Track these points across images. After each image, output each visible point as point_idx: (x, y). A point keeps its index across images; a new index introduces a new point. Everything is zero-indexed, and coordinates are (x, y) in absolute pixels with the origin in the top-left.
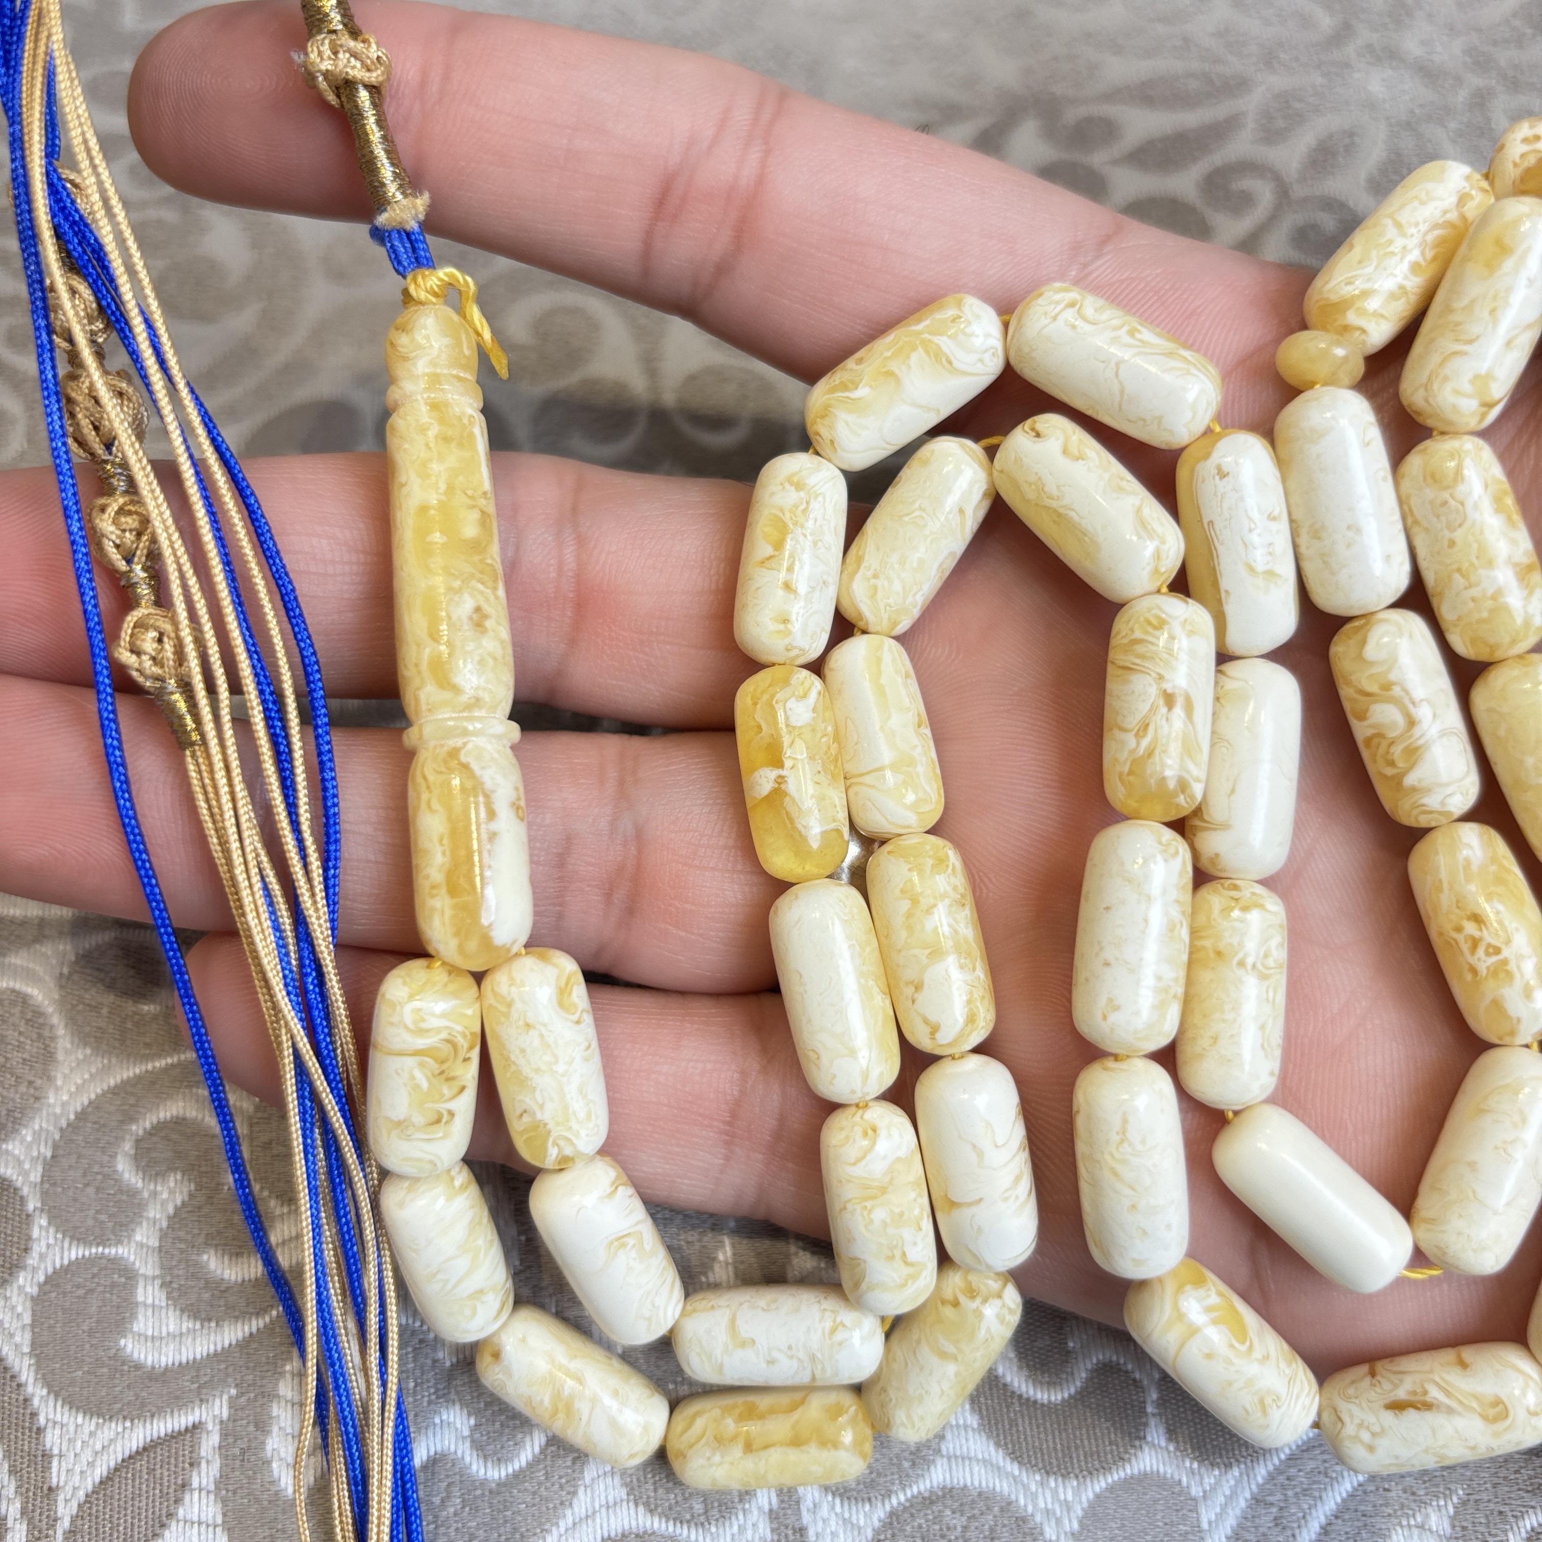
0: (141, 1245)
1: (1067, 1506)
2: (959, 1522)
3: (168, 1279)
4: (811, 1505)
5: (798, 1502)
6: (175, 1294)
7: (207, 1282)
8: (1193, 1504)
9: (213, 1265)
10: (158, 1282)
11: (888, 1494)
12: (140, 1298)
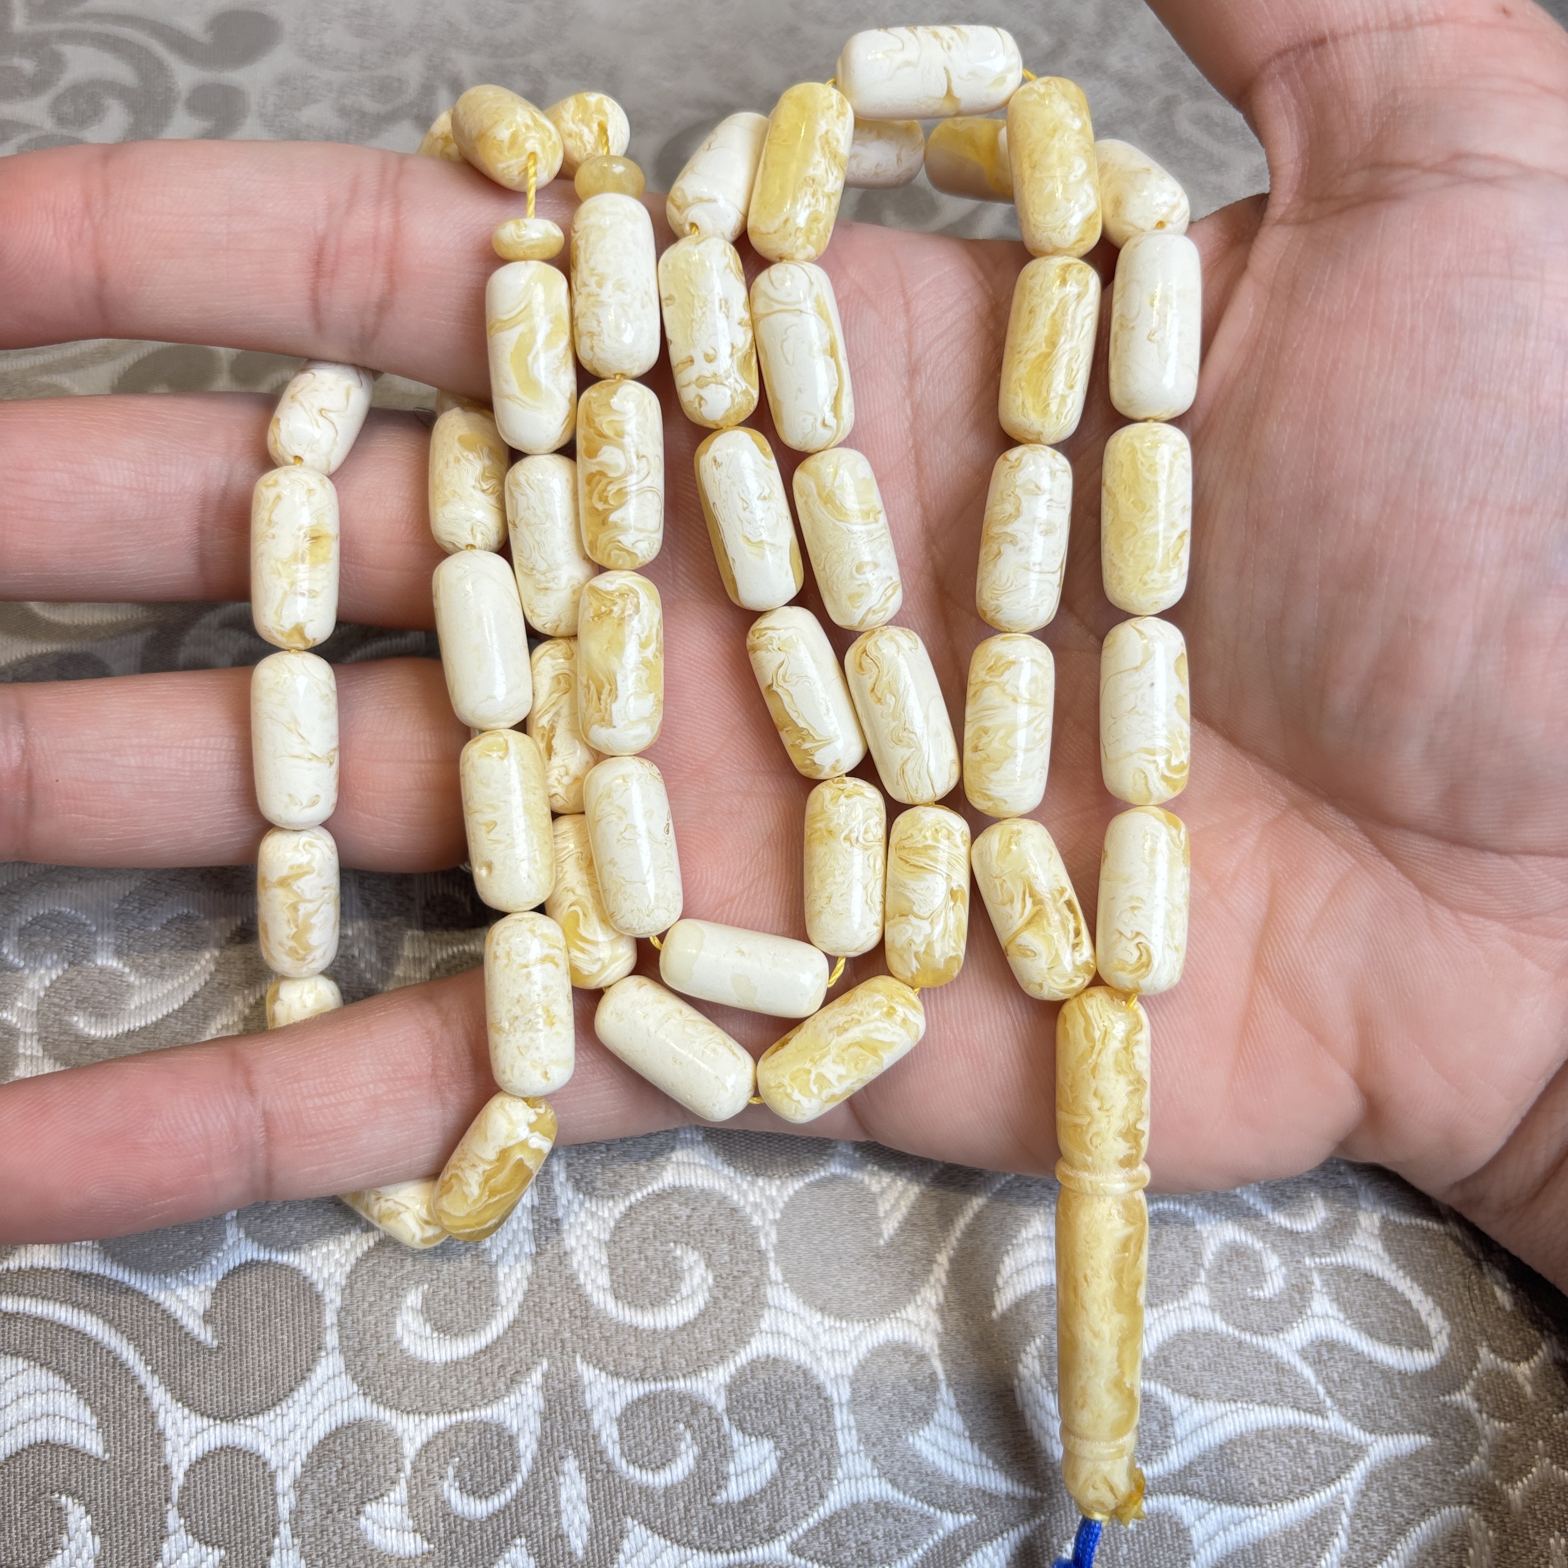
0: (22, 1010)
1: (772, 1201)
2: (685, 1212)
3: (44, 1035)
4: (566, 1203)
5: (555, 1199)
6: (50, 1047)
7: (77, 1036)
8: (873, 1199)
9: (81, 1025)
10: (36, 1037)
11: (628, 1193)
12: (21, 1051)
